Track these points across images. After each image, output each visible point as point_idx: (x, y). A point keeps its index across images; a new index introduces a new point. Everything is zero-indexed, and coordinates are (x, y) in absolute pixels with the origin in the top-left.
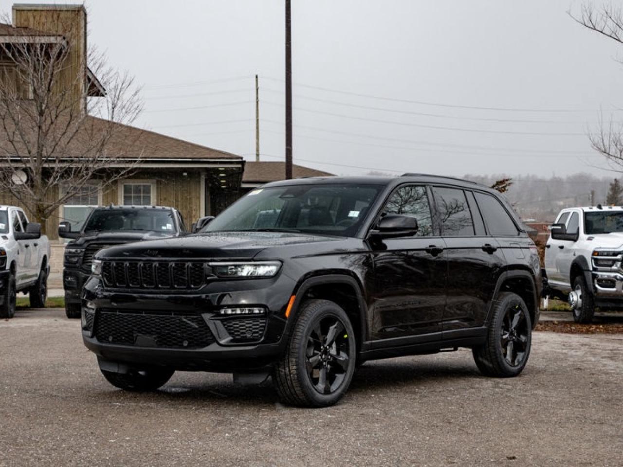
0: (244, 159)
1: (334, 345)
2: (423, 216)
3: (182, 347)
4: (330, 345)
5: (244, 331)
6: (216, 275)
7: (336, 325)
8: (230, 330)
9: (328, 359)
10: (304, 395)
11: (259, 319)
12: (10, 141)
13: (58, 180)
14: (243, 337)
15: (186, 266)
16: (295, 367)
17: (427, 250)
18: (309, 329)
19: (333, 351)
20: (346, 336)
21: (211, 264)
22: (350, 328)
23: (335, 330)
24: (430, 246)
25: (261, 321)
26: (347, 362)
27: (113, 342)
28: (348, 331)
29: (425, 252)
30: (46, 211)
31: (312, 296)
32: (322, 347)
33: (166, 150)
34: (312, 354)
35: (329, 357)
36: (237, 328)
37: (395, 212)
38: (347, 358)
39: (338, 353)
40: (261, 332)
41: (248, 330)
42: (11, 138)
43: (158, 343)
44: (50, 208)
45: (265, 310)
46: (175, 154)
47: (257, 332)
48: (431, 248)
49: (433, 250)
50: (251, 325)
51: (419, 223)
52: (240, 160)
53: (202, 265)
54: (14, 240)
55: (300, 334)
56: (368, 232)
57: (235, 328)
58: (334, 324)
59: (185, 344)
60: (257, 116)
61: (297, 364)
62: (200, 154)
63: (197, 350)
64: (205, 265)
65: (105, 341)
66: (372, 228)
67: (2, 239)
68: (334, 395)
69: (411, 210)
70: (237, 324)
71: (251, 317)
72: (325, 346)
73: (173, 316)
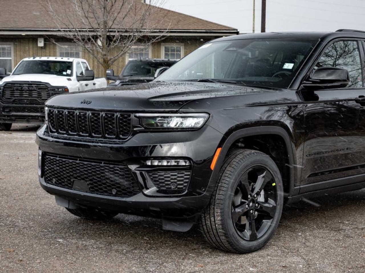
0: (238, 31)
1: (262, 193)
2: (354, 68)
3: (111, 194)
4: (258, 194)
5: (169, 183)
6: (143, 126)
7: (264, 174)
8: (155, 181)
9: (256, 206)
10: (229, 243)
11: (183, 172)
12: (86, 17)
13: (118, 43)
14: (167, 188)
15: (115, 116)
16: (219, 218)
17: (357, 101)
18: (235, 180)
19: (261, 199)
20: (274, 184)
21: (138, 115)
22: (278, 177)
23: (264, 179)
24: (360, 97)
25: (186, 173)
26: (274, 208)
27: (56, 184)
28: (276, 180)
29: (354, 102)
30: (110, 62)
31: (243, 145)
32: (249, 196)
33: (190, 25)
34: (239, 203)
35: (257, 205)
36: (163, 179)
37: (331, 65)
38: (275, 205)
39: (266, 201)
40: (185, 184)
41: (172, 182)
42: (87, 15)
43: (91, 190)
44: (112, 60)
45: (190, 162)
46: (196, 27)
47: (182, 184)
48: (360, 99)
49: (362, 100)
50: (175, 177)
51: (350, 73)
52: (236, 31)
53: (130, 116)
54: (76, 81)
55: (226, 186)
56: (301, 83)
57: (160, 179)
58: (263, 174)
59: (114, 192)
60: (254, 8)
61: (222, 214)
62: (211, 28)
63: (124, 199)
64: (132, 116)
65: (50, 182)
66: (304, 80)
67: (67, 80)
68: (260, 240)
69: (344, 63)
70: (162, 176)
71: (177, 168)
72: (253, 194)
73: (102, 165)
